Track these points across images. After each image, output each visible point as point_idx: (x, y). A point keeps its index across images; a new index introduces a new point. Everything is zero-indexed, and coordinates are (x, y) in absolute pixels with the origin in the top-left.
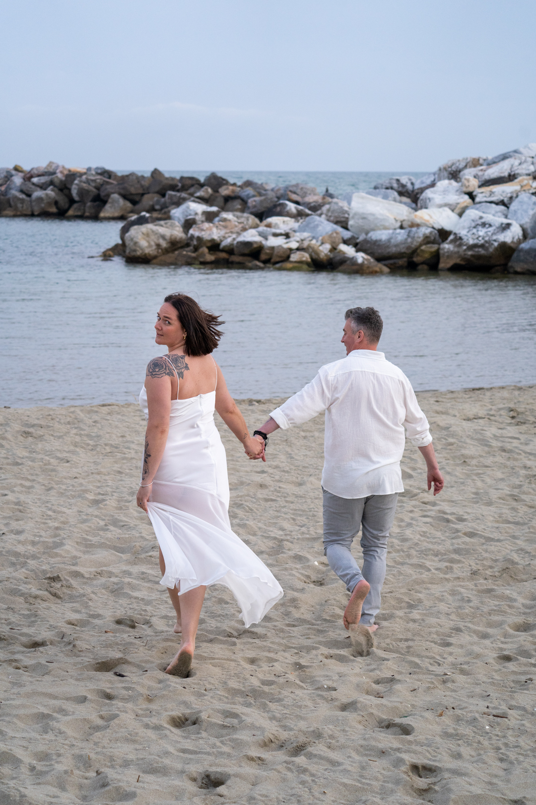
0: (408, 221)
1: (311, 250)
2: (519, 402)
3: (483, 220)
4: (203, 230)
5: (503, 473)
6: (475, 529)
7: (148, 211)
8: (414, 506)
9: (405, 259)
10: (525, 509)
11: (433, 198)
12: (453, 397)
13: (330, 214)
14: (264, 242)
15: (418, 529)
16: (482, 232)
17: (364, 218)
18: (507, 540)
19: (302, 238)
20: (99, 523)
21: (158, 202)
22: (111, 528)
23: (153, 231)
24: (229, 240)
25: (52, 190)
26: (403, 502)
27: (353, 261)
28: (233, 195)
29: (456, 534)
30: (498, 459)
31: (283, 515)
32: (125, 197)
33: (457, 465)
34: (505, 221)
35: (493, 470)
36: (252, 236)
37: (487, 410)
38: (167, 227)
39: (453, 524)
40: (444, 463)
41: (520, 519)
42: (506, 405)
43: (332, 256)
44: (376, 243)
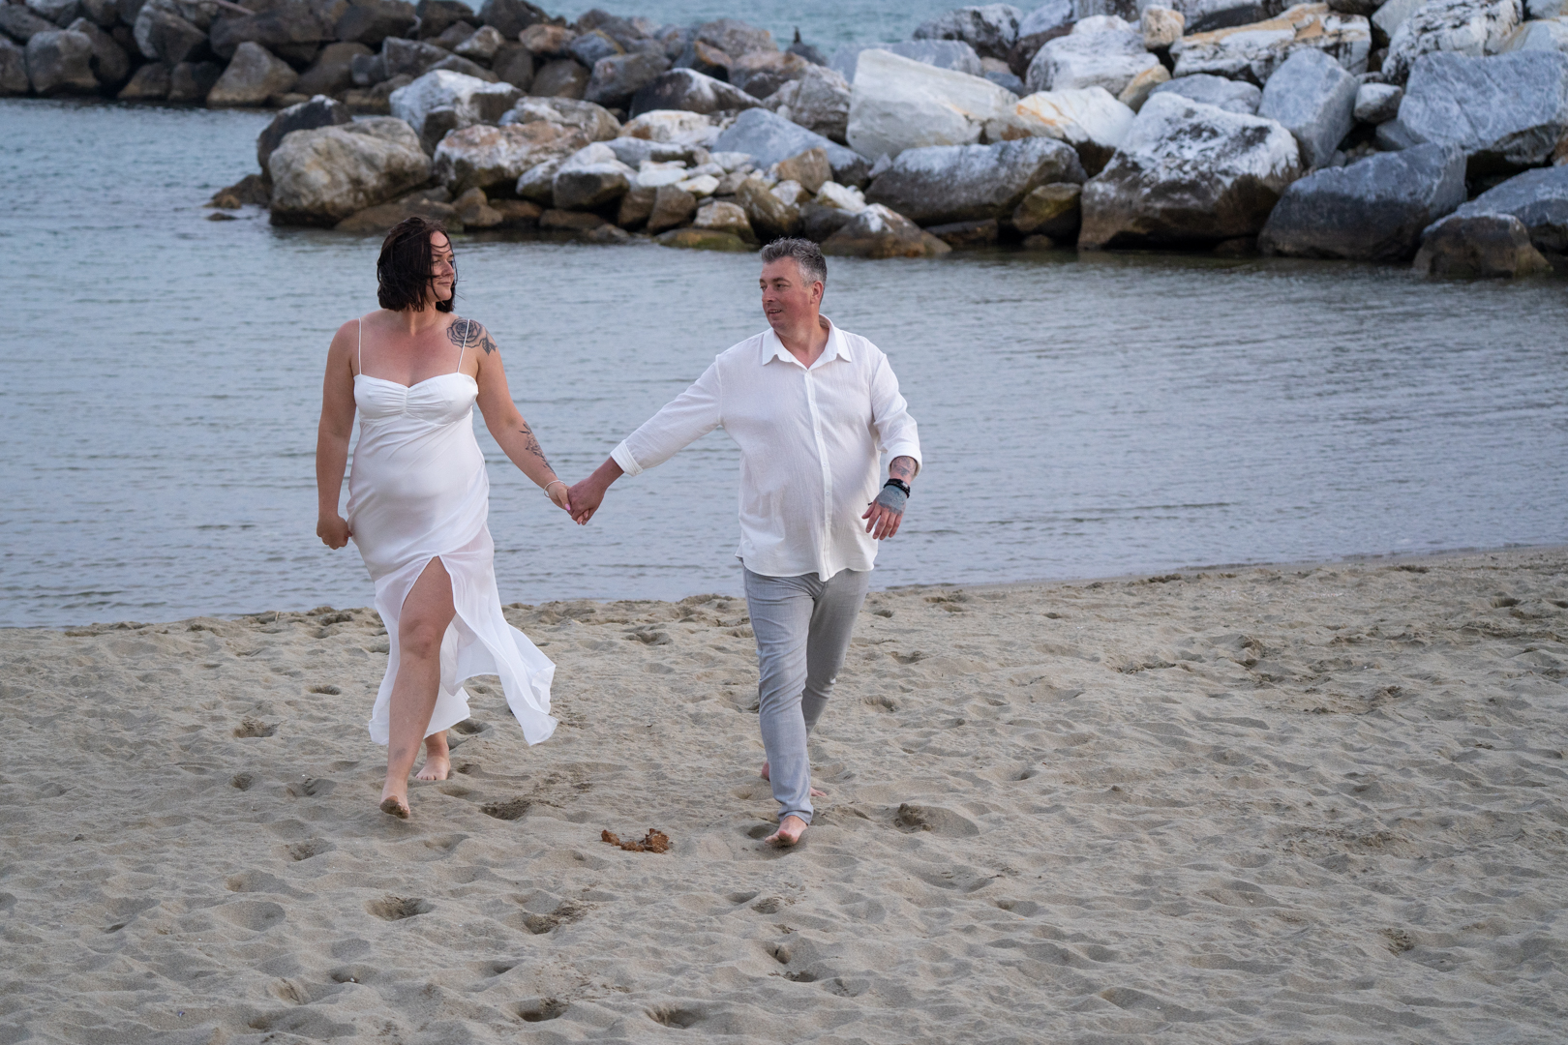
0: (1001, 121)
1: (749, 198)
2: (1268, 618)
3: (1195, 120)
4: (472, 144)
5: (1218, 822)
6: (1136, 982)
7: (332, 94)
8: (976, 916)
9: (993, 222)
10: (1275, 925)
11: (1065, 64)
12: (1095, 601)
13: (799, 104)
14: (629, 177)
15: (986, 980)
16: (1192, 150)
17: (888, 115)
18: (1221, 1014)
19: (729, 165)
20: (131, 970)
21: (361, 65)
22: (164, 982)
23: (343, 146)
24: (540, 171)
25: (83, 29)
26: (946, 902)
27: (856, 224)
28: (554, 48)
29: (1088, 996)
30: (1206, 783)
31: (628, 940)
32: (275, 50)
33: (1096, 799)
34: (1254, 122)
35: (1191, 813)
36: (600, 160)
37: (1180, 644)
38: (378, 136)
39: (1079, 967)
40: (1061, 793)
41: (1260, 955)
42: (1232, 630)
43: (803, 212)
44: (917, 179)
